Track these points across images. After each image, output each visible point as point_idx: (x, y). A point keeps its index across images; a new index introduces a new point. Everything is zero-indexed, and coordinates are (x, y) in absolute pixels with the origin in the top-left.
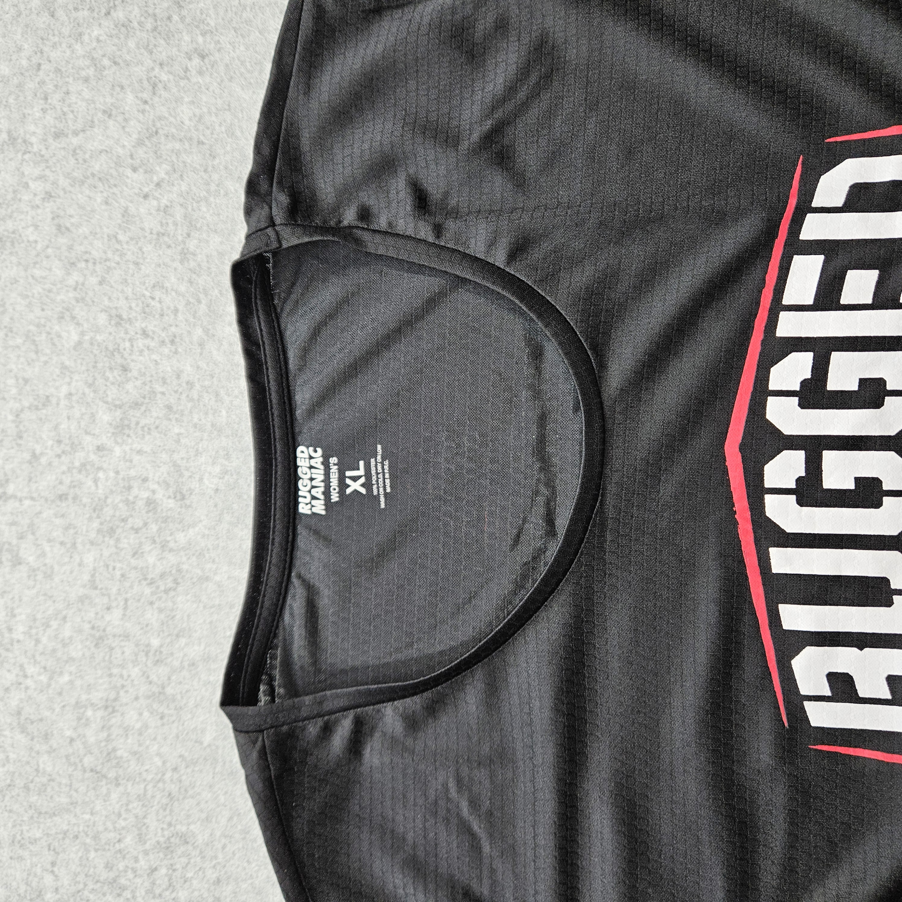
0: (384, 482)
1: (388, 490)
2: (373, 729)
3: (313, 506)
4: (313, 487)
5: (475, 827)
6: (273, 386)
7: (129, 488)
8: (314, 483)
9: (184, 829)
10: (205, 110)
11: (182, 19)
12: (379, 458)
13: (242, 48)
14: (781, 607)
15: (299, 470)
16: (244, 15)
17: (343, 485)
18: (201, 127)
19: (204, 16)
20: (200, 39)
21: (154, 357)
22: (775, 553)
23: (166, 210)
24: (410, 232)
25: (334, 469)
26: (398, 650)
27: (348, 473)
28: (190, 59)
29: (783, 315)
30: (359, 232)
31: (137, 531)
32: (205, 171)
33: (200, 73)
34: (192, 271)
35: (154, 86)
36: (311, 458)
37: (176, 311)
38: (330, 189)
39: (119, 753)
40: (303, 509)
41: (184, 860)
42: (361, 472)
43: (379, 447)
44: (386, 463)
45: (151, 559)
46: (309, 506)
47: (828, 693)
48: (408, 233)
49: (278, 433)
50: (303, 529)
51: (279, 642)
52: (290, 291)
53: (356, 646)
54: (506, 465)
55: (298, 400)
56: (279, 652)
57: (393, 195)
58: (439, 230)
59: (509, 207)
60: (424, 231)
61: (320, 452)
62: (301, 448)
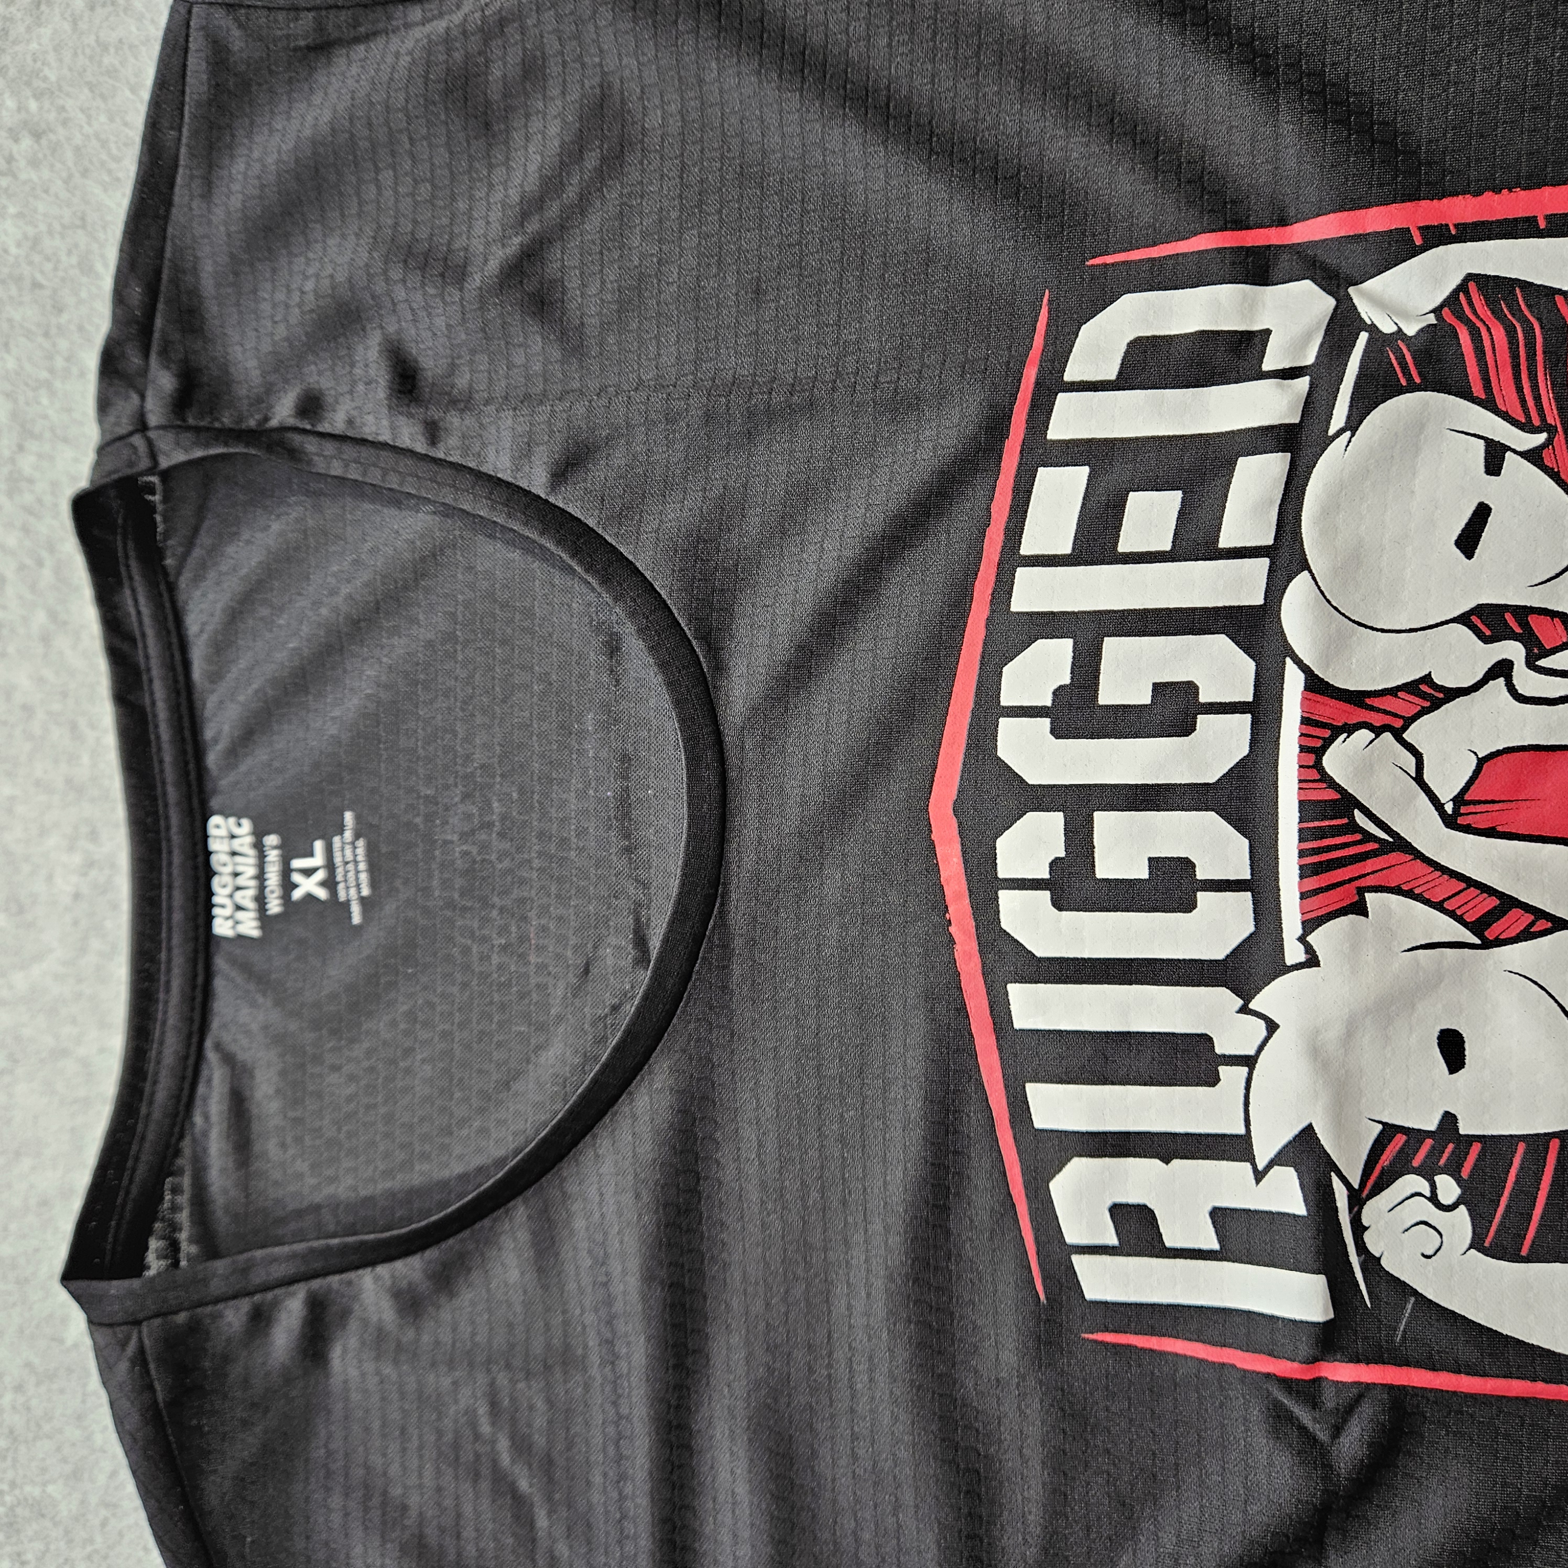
0: (357, 879)
1: (366, 892)
2: (345, 1314)
3: (237, 923)
4: (238, 888)
5: (523, 1485)
6: (162, 712)
8: (241, 881)
9: (36, 1492)
10: (43, 227)
12: (348, 835)
13: (103, 118)
14: (1030, 1088)
15: (214, 859)
16: (106, 60)
17: (288, 886)
18: (37, 258)
19: (39, 64)
22: (1018, 993)
24: (385, 437)
25: (273, 856)
26: (388, 1174)
27: (297, 863)
28: (17, 140)
29: (1022, 574)
30: (297, 438)
32: (46, 335)
34: (29, 510)
36: (233, 837)
38: (252, 363)
40: (222, 927)
41: (38, 1546)
42: (318, 860)
43: (349, 817)
44: (361, 843)
46: (230, 923)
47: (1113, 1240)
48: (381, 438)
49: (172, 794)
50: (220, 963)
51: (183, 1161)
52: (190, 544)
53: (315, 1167)
54: (564, 842)
55: (209, 734)
56: (186, 1181)
57: (358, 371)
58: (433, 432)
59: (558, 389)
60: (409, 435)
61: (247, 825)
62: (215, 820)
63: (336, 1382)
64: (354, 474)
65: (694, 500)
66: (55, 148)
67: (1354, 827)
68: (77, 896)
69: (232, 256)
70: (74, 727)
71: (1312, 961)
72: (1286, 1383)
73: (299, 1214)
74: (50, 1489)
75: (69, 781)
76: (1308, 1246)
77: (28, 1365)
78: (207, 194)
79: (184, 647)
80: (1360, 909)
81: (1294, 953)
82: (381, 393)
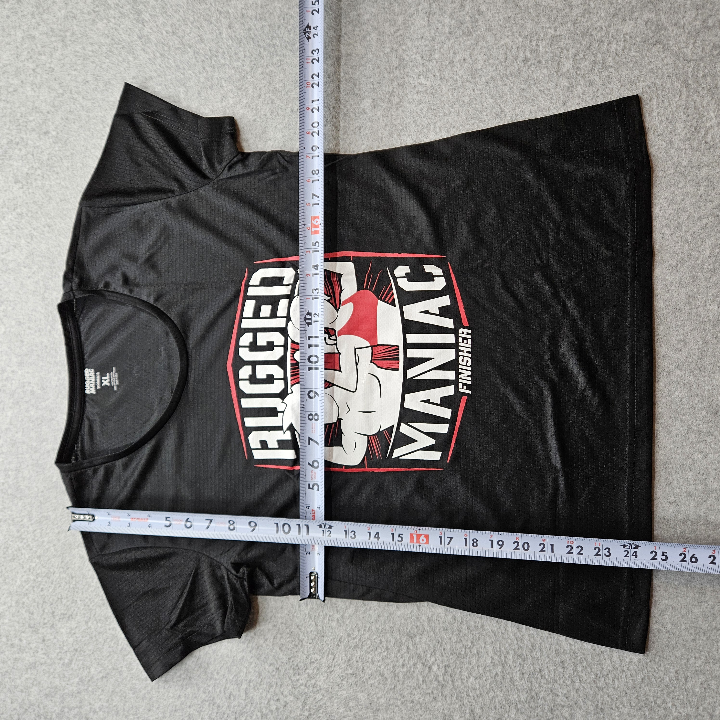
0: (116, 381)
1: (117, 384)
2: (112, 472)
3: (91, 391)
4: (91, 384)
6: (75, 347)
7: (24, 386)
8: (91, 382)
11: (42, 213)
12: (114, 372)
14: (245, 419)
15: (86, 378)
20: (48, 220)
21: (33, 337)
22: (243, 400)
23: (36, 282)
27: (103, 378)
29: (243, 320)
30: (104, 292)
31: (27, 402)
33: (49, 233)
35: (32, 237)
36: (90, 373)
37: (41, 320)
38: (95, 276)
40: (87, 392)
42: (107, 377)
43: (114, 368)
44: (116, 374)
45: (32, 413)
46: (89, 391)
47: (260, 447)
49: (77, 364)
50: (87, 399)
51: (79, 441)
52: (81, 312)
53: (107, 441)
54: (157, 373)
55: (85, 352)
56: (80, 445)
57: (116, 278)
58: (131, 291)
59: (156, 283)
60: (126, 292)
61: (93, 370)
62: (86, 369)
64: (115, 299)
65: (182, 305)
66: (53, 230)
68: (56, 386)
69: (90, 254)
70: (56, 350)
71: (292, 392)
72: (288, 471)
73: (104, 451)
75: (55, 362)
76: (291, 446)
78: (86, 241)
79: (80, 334)
81: (289, 391)
82: (121, 283)
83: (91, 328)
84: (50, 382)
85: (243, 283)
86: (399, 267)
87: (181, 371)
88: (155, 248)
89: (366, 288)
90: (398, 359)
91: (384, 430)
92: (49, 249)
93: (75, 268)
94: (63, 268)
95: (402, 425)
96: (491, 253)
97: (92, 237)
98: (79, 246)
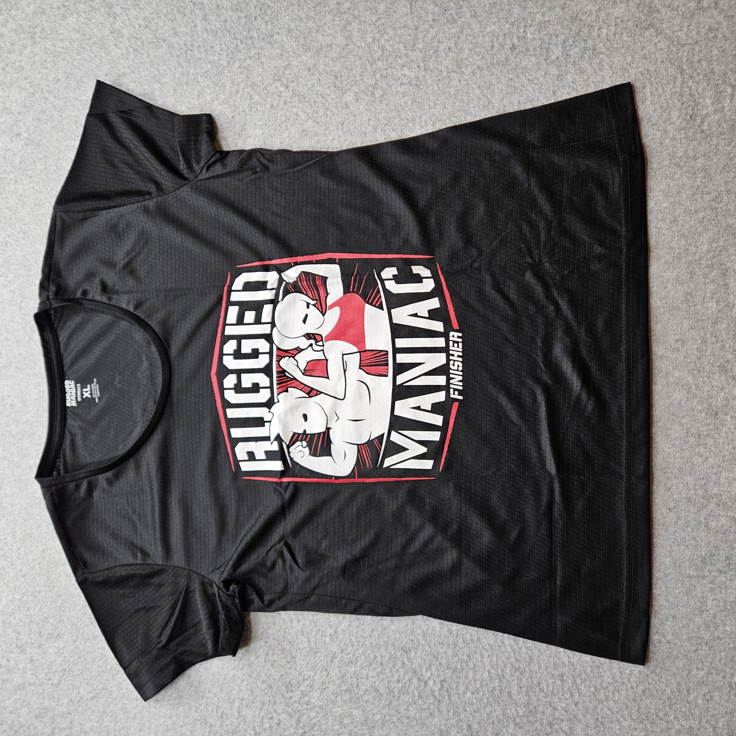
0: (97, 393)
1: (98, 396)
3: (72, 403)
4: (71, 396)
6: (54, 358)
7: (3, 400)
8: (72, 394)
11: (16, 219)
12: (95, 383)
14: (231, 429)
15: (66, 390)
17: (82, 395)
20: (23, 227)
21: (11, 348)
22: (228, 410)
23: (13, 292)
27: (84, 390)
29: (227, 327)
30: (82, 300)
31: (7, 416)
33: (24, 239)
35: (6, 244)
36: (70, 385)
37: (18, 330)
38: (72, 284)
39: (4, 504)
40: (68, 404)
42: (88, 389)
43: (95, 380)
44: (98, 385)
45: (13, 427)
46: (70, 403)
47: (247, 459)
48: (100, 300)
49: (57, 376)
50: (68, 412)
51: (61, 456)
52: (60, 322)
53: (90, 455)
54: (140, 384)
55: (64, 363)
56: (62, 459)
57: (94, 286)
58: (110, 299)
59: (136, 290)
60: (104, 299)
61: (73, 382)
62: (66, 381)
63: (95, 500)
64: (93, 307)
65: (163, 313)
66: (28, 236)
67: (286, 376)
68: (36, 399)
69: (67, 261)
70: (35, 362)
71: (279, 402)
72: (277, 483)
73: (87, 465)
74: (33, 531)
75: (34, 374)
76: (279, 456)
77: (28, 503)
78: (62, 247)
79: (59, 344)
80: (287, 391)
81: (276, 400)
82: (99, 291)
83: (70, 337)
84: (30, 395)
85: (226, 288)
86: (386, 269)
87: (164, 382)
88: (134, 254)
89: (353, 292)
90: (387, 365)
91: (375, 439)
92: (24, 256)
93: (52, 276)
94: (39, 276)
95: (393, 432)
96: (481, 253)
97: (68, 243)
98: (55, 253)
